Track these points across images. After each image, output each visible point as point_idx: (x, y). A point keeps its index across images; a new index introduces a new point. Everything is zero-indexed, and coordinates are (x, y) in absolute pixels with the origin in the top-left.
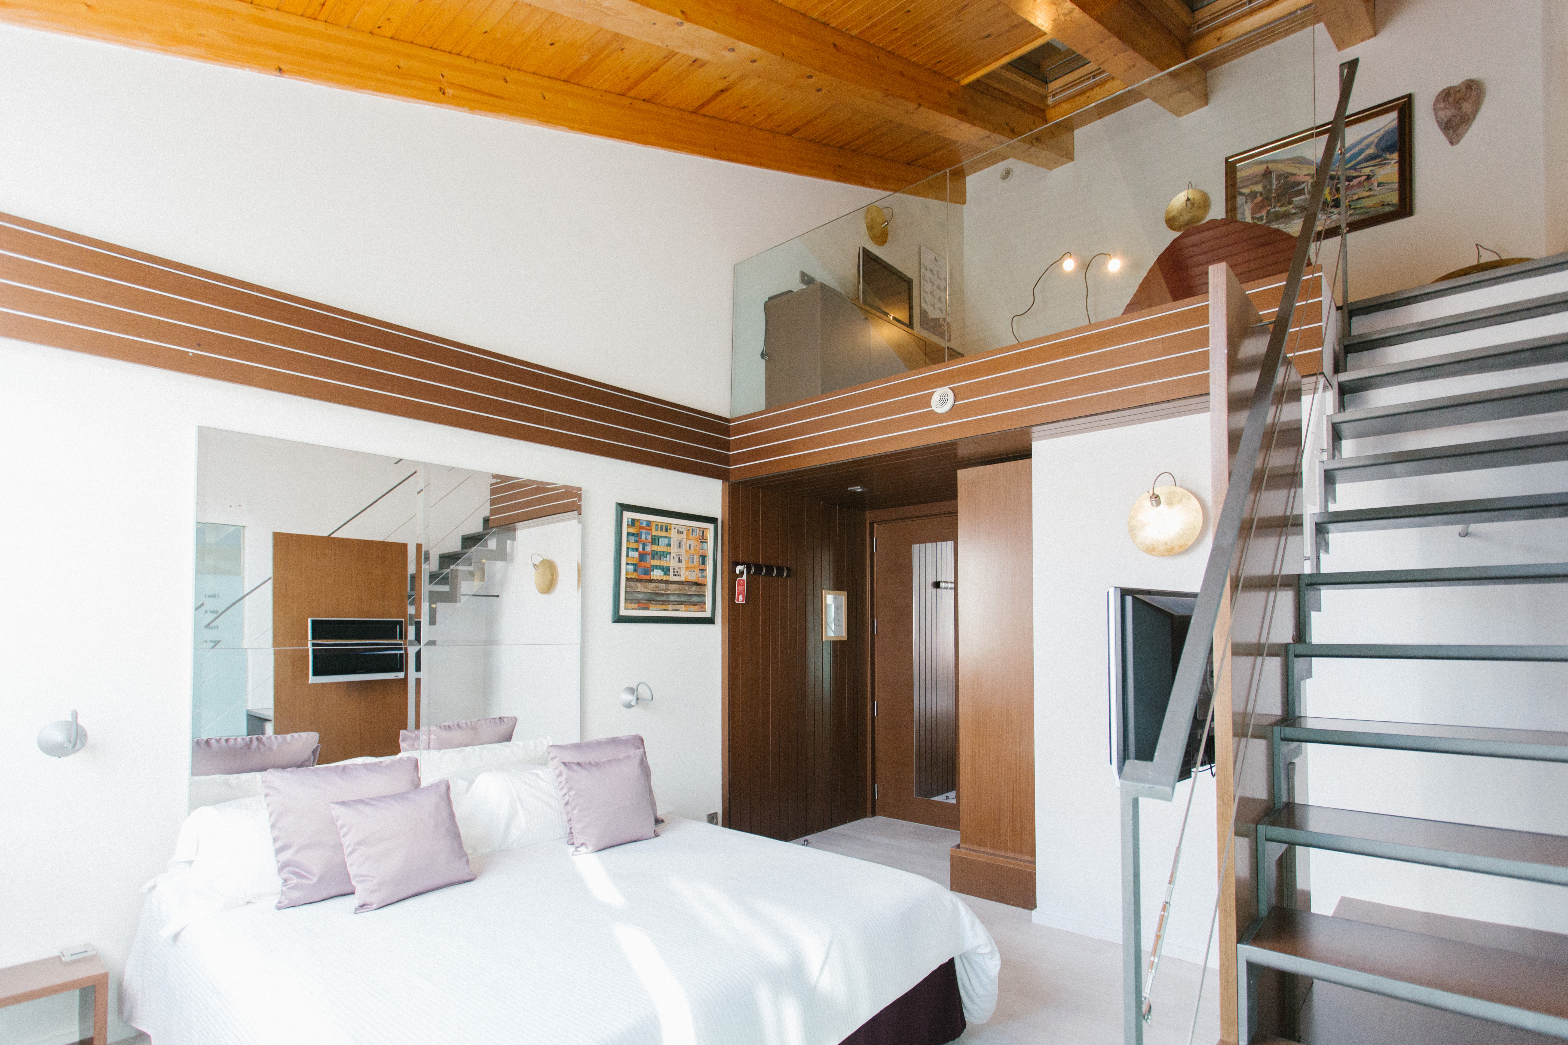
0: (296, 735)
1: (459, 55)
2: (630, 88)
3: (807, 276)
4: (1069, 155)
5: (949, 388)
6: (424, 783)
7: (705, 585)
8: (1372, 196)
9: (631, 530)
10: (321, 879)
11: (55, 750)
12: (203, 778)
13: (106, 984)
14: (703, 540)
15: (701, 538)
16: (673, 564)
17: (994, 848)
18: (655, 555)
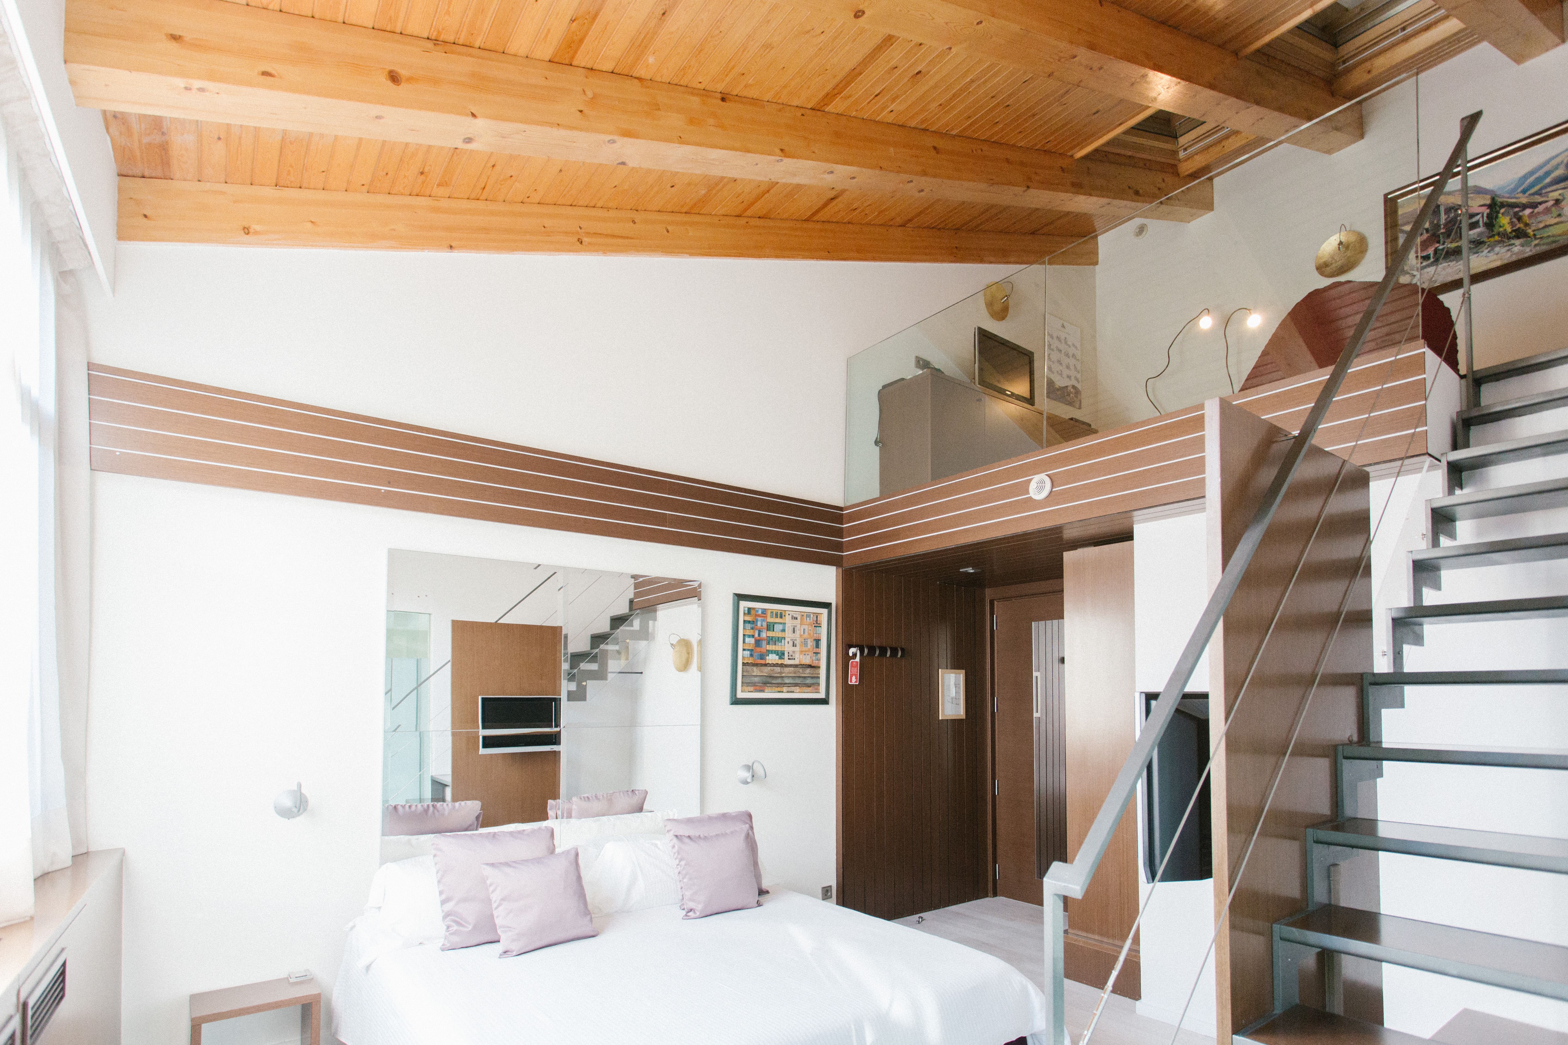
0: (463, 803)
1: (594, 207)
2: (746, 210)
3: (924, 361)
4: (1209, 206)
5: (1046, 475)
6: (558, 850)
7: (819, 667)
8: (1562, 222)
9: (748, 618)
10: (475, 927)
11: (286, 813)
12: (392, 838)
13: (318, 1002)
14: (817, 625)
15: (815, 622)
16: (787, 648)
17: (1102, 935)
18: (771, 640)
